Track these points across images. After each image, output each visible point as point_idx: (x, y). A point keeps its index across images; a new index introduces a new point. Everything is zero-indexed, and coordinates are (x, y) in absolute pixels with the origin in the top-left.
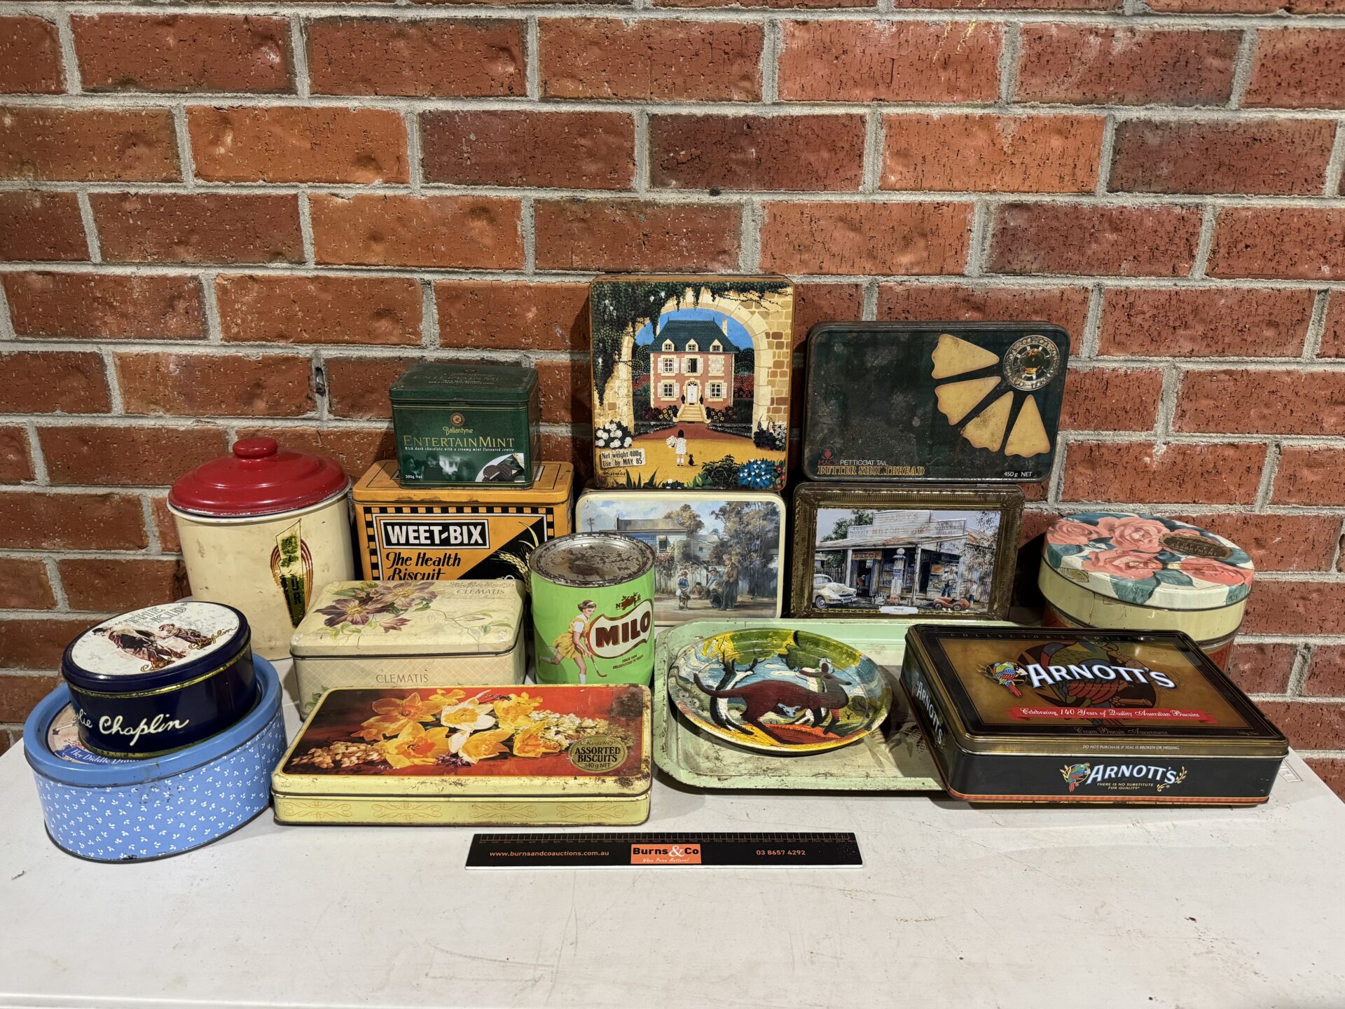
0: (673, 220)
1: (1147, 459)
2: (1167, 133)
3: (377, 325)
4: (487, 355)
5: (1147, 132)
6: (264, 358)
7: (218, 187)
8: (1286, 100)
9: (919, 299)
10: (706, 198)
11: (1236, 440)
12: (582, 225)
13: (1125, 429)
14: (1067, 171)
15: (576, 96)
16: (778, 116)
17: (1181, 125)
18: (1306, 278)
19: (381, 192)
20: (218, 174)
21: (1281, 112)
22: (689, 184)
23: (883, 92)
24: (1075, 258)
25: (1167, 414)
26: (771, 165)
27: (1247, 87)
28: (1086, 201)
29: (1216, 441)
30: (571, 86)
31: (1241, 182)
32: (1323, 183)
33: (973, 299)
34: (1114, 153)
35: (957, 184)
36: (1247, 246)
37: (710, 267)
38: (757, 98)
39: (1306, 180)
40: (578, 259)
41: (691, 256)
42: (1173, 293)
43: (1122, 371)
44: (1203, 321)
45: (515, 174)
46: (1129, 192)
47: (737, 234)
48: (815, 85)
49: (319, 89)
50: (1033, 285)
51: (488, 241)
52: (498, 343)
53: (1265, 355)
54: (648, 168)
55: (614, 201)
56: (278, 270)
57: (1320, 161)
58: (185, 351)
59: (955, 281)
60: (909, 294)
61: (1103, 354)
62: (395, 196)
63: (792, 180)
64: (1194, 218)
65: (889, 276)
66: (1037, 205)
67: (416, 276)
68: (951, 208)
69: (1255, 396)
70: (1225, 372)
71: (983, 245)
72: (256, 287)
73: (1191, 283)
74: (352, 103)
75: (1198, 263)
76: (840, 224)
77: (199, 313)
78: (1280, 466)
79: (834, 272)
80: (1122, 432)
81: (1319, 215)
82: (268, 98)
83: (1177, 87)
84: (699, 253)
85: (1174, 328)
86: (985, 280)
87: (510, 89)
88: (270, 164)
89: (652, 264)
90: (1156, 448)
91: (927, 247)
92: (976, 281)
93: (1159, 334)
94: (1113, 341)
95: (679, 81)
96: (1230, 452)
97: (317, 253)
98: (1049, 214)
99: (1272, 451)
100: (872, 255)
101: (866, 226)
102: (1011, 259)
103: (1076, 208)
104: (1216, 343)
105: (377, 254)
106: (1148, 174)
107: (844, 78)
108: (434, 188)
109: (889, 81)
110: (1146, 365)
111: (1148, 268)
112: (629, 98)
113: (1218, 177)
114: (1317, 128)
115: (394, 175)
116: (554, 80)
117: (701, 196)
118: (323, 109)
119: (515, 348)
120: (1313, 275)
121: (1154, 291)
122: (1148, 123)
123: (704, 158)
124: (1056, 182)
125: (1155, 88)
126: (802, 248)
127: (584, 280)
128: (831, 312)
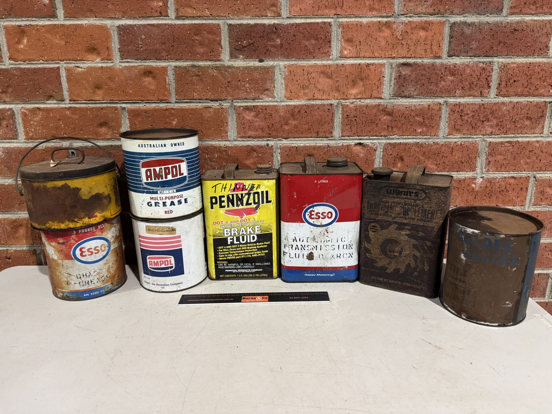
0: (242, 74)
1: (473, 185)
2: (474, 28)
3: (100, 130)
5: (464, 27)
6: (46, 148)
7: (20, 64)
8: (529, 11)
9: (361, 111)
10: (257, 64)
11: (515, 175)
12: (198, 78)
13: (462, 171)
14: (428, 47)
15: (192, 16)
16: (290, 24)
17: (480, 24)
18: (543, 96)
19: (100, 65)
20: (20, 58)
21: (527, 17)
22: (248, 57)
23: (339, 11)
24: (434, 89)
25: (482, 163)
26: (287, 47)
27: (510, 5)
28: (438, 61)
29: (506, 175)
30: (189, 11)
31: (510, 51)
32: (548, 50)
33: (387, 110)
34: (450, 38)
35: (376, 54)
36: (515, 81)
37: (260, 97)
38: (279, 15)
39: (540, 49)
40: (196, 94)
42: (481, 105)
43: (459, 143)
44: (496, 118)
45: (164, 54)
46: (458, 56)
47: (273, 81)
48: (307, 8)
49: (68, 15)
50: (415, 102)
51: (153, 87)
53: (526, 133)
54: (228, 49)
55: (212, 66)
56: (52, 104)
57: (546, 40)
58: (7, 145)
59: (378, 101)
60: (356, 108)
61: (450, 135)
62: (107, 67)
63: (298, 54)
64: (489, 69)
65: (346, 99)
66: (415, 64)
67: (118, 105)
68: (374, 66)
69: (523, 153)
70: (508, 142)
71: (390, 83)
72: (41, 113)
73: (490, 100)
74: (84, 22)
75: (492, 90)
76: (322, 75)
77: (13, 126)
78: (536, 187)
79: (320, 98)
80: (461, 173)
81: (547, 65)
82: (43, 20)
83: (478, 6)
84: (255, 90)
85: (483, 121)
86: (392, 101)
87: (160, 13)
88: (46, 52)
89: (233, 96)
90: (477, 180)
91: (364, 85)
92: (388, 101)
93: (476, 124)
94: (455, 129)
95: (241, 7)
96: (512, 181)
97: (70, 95)
98: (421, 68)
99: (532, 179)
100: (338, 90)
101: (334, 76)
102: (404, 90)
103: (433, 64)
104: (503, 128)
105: (99, 95)
106: (466, 47)
107: (320, 4)
108: (125, 62)
109: (341, 5)
110: (471, 140)
111: (469, 93)
112: (218, 16)
113: (499, 48)
114: (544, 24)
115: (106, 56)
116: (181, 9)
117: (255, 63)
118: (70, 25)
120: (546, 94)
121: (472, 104)
122: (465, 23)
123: (255, 44)
124: (423, 52)
125: (467, 7)
126: (304, 87)
127: (200, 105)
128: (320, 118)
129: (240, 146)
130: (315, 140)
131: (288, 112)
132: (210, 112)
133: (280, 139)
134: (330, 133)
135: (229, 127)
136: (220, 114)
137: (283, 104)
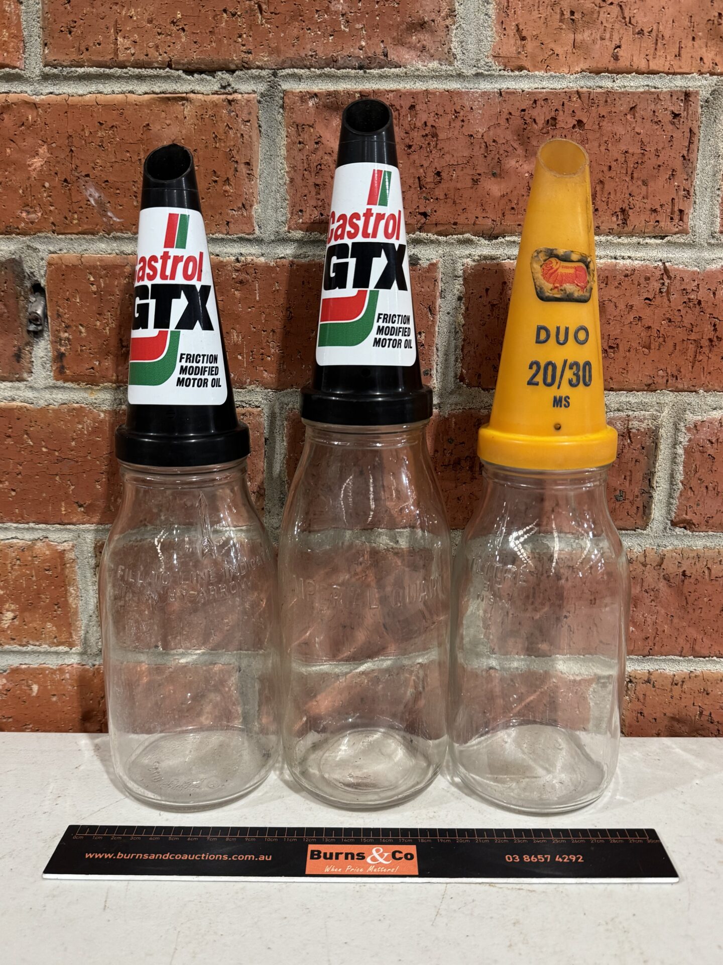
41: (354, 35)
119: (8, 231)
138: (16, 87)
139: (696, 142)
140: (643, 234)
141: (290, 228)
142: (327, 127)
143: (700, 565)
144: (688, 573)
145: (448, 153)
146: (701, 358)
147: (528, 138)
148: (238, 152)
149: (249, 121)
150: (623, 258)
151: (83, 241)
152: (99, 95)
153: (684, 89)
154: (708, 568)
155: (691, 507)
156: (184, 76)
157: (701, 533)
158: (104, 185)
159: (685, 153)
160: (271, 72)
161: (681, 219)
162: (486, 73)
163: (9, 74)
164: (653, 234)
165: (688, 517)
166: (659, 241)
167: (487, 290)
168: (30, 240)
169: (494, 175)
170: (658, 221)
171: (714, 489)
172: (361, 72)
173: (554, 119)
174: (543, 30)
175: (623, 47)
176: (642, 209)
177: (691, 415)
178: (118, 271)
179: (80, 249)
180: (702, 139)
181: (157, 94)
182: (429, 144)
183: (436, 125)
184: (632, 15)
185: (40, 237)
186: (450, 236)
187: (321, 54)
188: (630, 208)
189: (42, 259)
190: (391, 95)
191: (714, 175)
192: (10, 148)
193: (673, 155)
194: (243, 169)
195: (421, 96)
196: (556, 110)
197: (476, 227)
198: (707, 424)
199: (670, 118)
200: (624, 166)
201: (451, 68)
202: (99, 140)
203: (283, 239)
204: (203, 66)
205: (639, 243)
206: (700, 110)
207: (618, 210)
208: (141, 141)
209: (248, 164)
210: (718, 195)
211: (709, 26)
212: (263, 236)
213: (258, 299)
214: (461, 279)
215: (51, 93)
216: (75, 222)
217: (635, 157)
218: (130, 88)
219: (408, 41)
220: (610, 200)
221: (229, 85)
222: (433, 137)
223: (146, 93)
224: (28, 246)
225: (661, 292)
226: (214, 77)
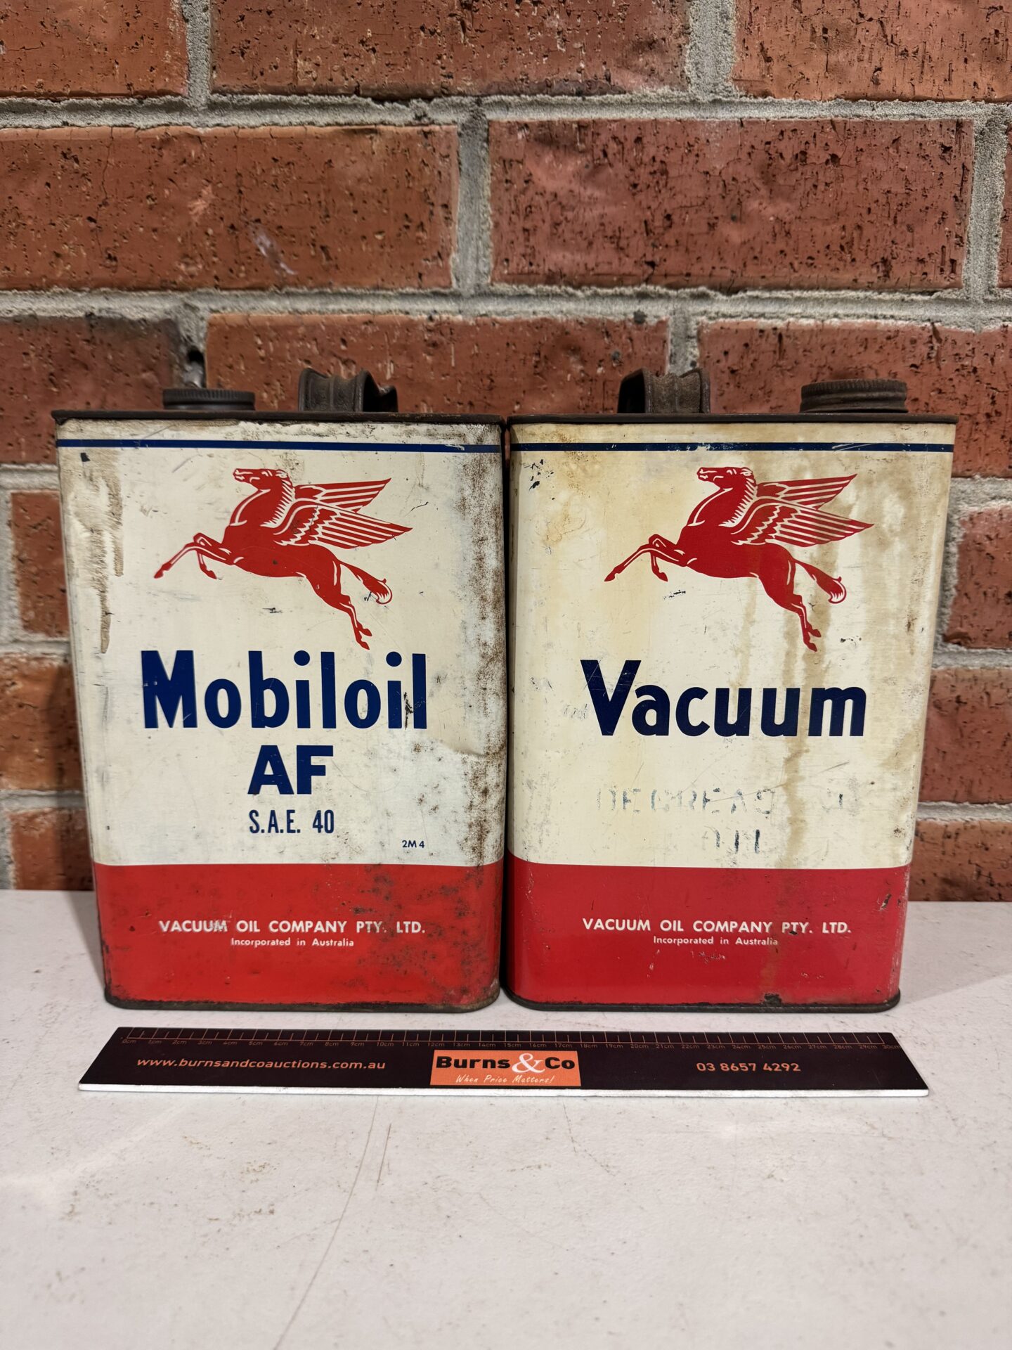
4: (98, 304)
37: (616, 80)
40: (309, 66)
41: (572, 56)
52: (123, 273)
79: (907, 91)
84: (591, 47)
89: (482, 75)
100: (992, 54)
119: (163, 287)
126: (831, 34)
127: (323, 118)
128: (899, 188)
129: (503, 325)
130: (870, 301)
131: (744, 156)
132: (368, 156)
133: (702, 289)
134: (947, 268)
135: (458, 230)
136: (416, 162)
137: (724, 115)
138: (176, 119)
139: (970, 180)
140: (908, 289)
141: (493, 279)
142: (538, 164)
143: (978, 689)
144: (963, 699)
145: (680, 192)
146: (977, 436)
147: (774, 176)
148: (434, 192)
149: (447, 156)
150: (885, 317)
151: (251, 299)
152: (273, 127)
153: (956, 118)
154: (988, 694)
155: (966, 617)
156: (373, 104)
157: (979, 651)
158: (278, 231)
159: (957, 193)
160: (474, 99)
161: (953, 271)
162: (725, 99)
163: (171, 103)
164: (919, 290)
165: (963, 630)
166: (927, 298)
167: (726, 353)
168: (188, 298)
169: (733, 218)
170: (925, 274)
171: (994, 595)
172: (580, 99)
173: (804, 153)
174: (791, 50)
175: (884, 69)
176: (907, 258)
177: (966, 506)
178: (290, 333)
179: (246, 307)
180: (976, 178)
181: (340, 125)
182: (658, 182)
183: (666, 161)
184: (894, 33)
185: (200, 293)
186: (682, 290)
187: (532, 78)
188: (893, 258)
189: (202, 319)
190: (614, 125)
191: (991, 220)
192: (169, 189)
193: (943, 195)
194: (440, 212)
195: (649, 126)
196: (807, 143)
197: (713, 279)
198: (985, 516)
199: (940, 151)
200: (887, 208)
201: (684, 94)
202: (272, 178)
203: (485, 293)
204: (395, 93)
205: (903, 300)
206: (974, 143)
207: (879, 260)
208: (321, 179)
209: (446, 206)
210: (996, 243)
211: (984, 46)
212: (461, 290)
213: (453, 364)
214: (694, 340)
215: (218, 125)
216: (242, 275)
217: (899, 197)
218: (310, 119)
219: (634, 63)
220: (869, 249)
221: (425, 115)
222: (662, 174)
223: (328, 125)
224: (186, 305)
225: (929, 358)
226: (408, 106)
